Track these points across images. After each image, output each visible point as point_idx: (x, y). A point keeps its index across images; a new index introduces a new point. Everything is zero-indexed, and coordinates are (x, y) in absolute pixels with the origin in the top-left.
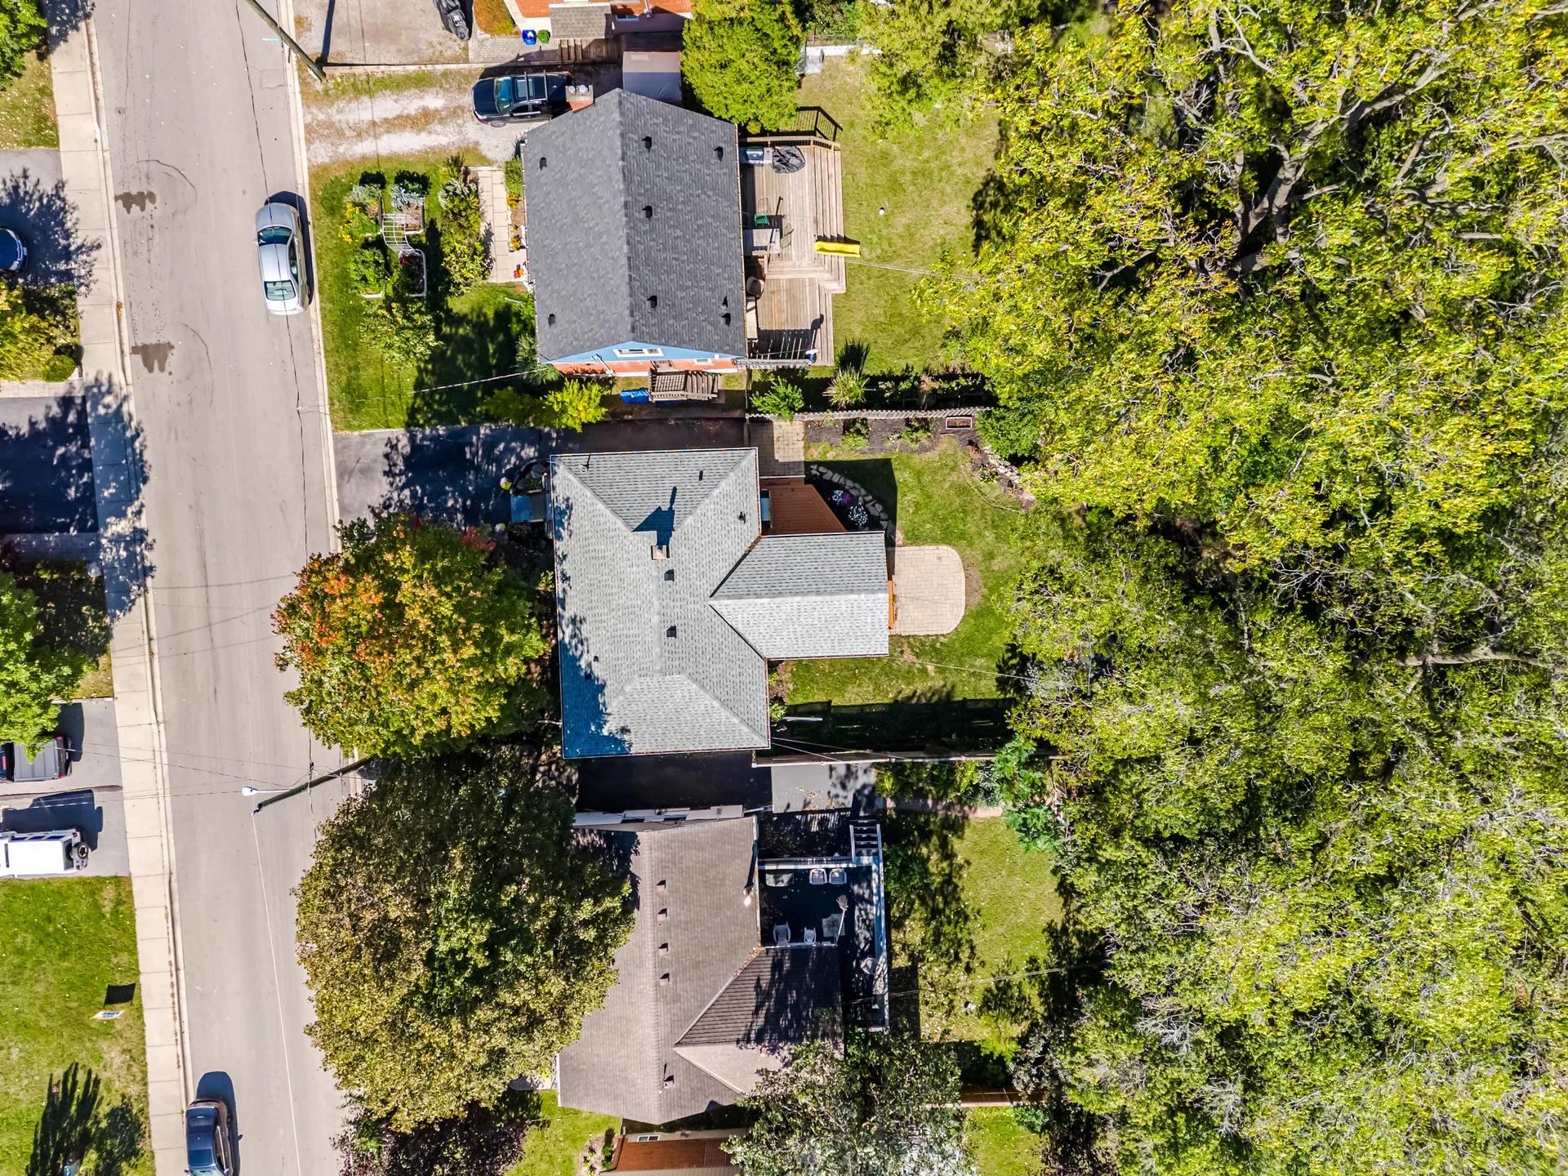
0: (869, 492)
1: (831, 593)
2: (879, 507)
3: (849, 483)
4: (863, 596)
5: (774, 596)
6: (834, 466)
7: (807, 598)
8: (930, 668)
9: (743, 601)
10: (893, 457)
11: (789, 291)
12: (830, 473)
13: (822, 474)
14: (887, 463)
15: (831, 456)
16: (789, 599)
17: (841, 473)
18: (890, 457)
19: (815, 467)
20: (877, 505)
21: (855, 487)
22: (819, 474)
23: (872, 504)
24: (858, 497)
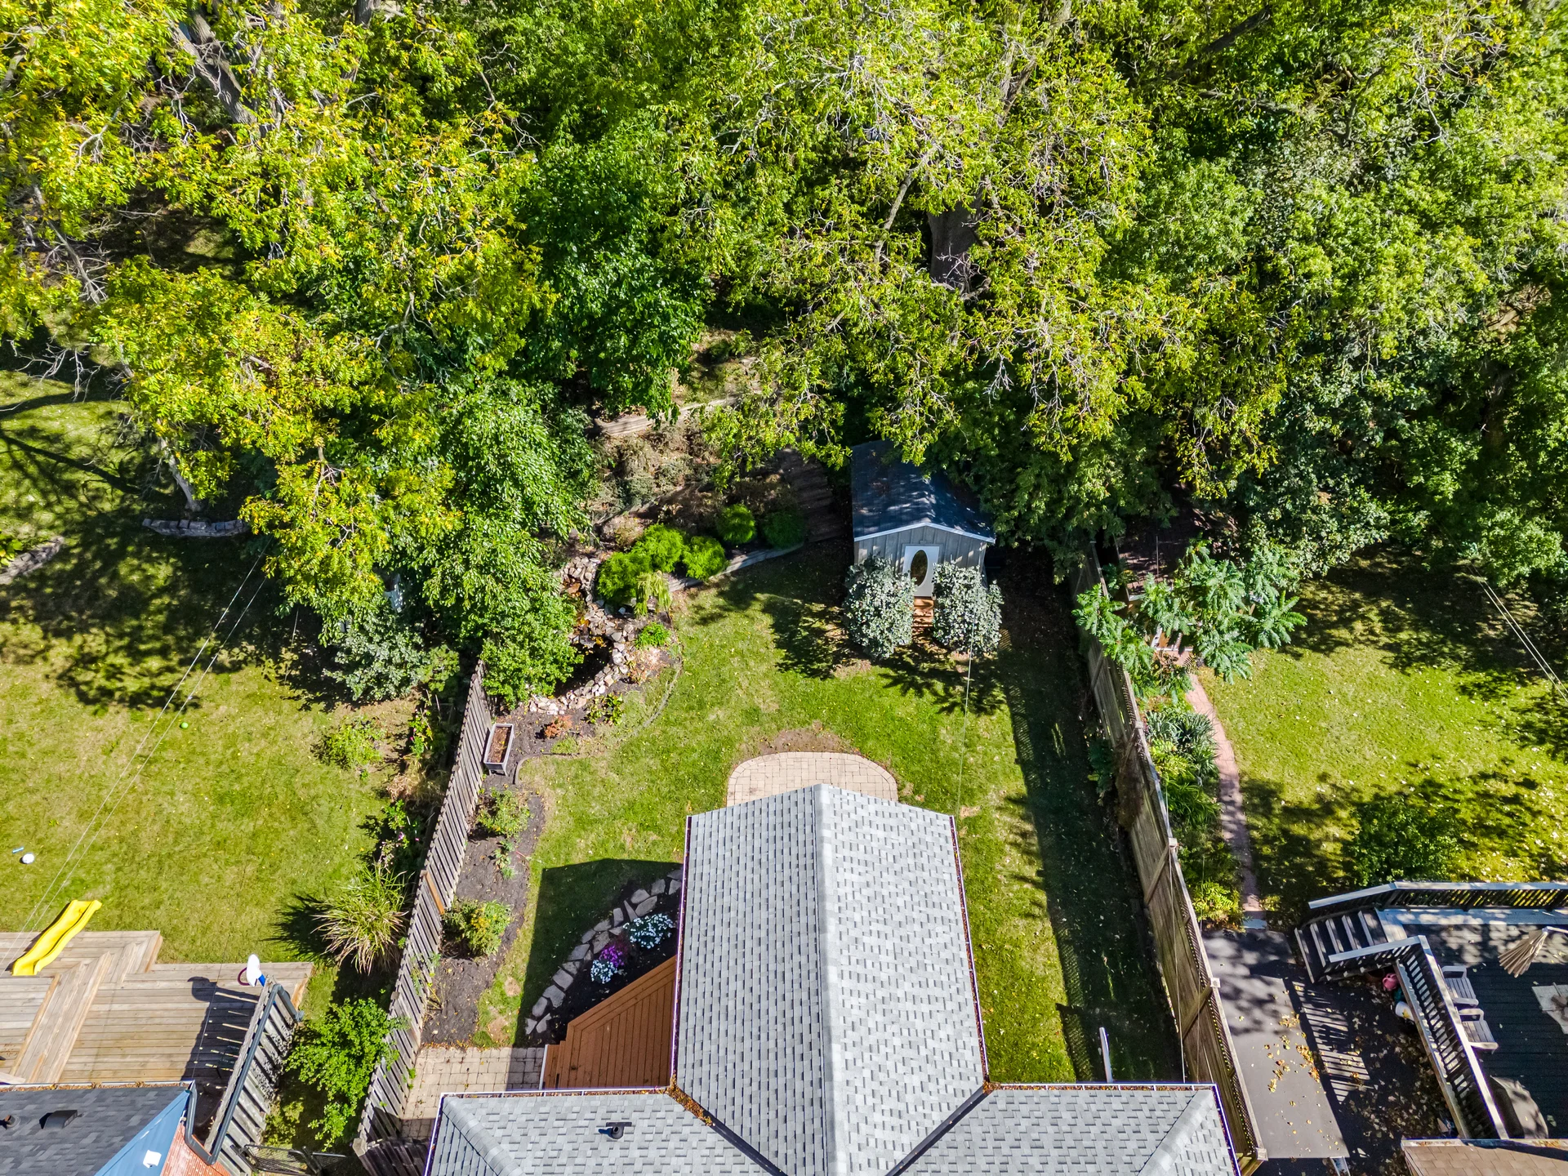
0: (605, 914)
1: (820, 898)
2: (640, 895)
3: (580, 952)
4: (827, 833)
5: (825, 1034)
6: (536, 982)
7: (832, 953)
10: (541, 864)
11: (101, 1051)
12: (551, 992)
13: (549, 1009)
14: (550, 877)
15: (513, 989)
16: (834, 996)
17: (555, 967)
18: (540, 871)
19: (531, 1023)
20: (634, 900)
21: (590, 942)
22: (548, 1017)
23: (630, 910)
24: (611, 935)
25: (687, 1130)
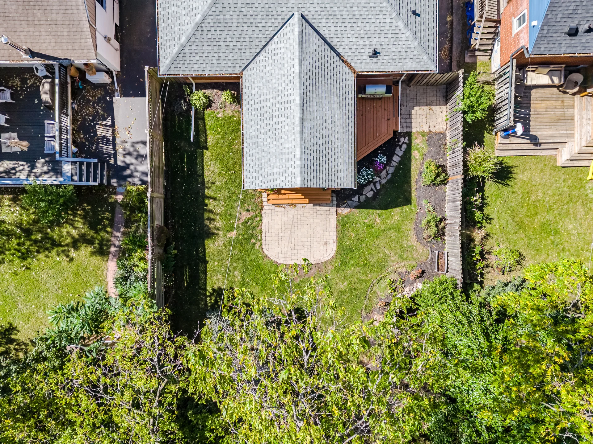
0: (383, 186)
1: (302, 133)
2: (370, 194)
3: (391, 170)
4: (298, 163)
5: (301, 77)
6: (407, 157)
7: (298, 109)
8: (234, 234)
9: (297, 47)
10: (412, 207)
11: (563, 115)
12: (401, 153)
13: (400, 147)
14: (408, 201)
15: (415, 154)
16: (297, 91)
17: (400, 163)
18: (413, 204)
19: (406, 141)
20: (372, 193)
21: (388, 174)
22: (400, 144)
23: (373, 188)
24: (380, 177)
25: (350, 54)
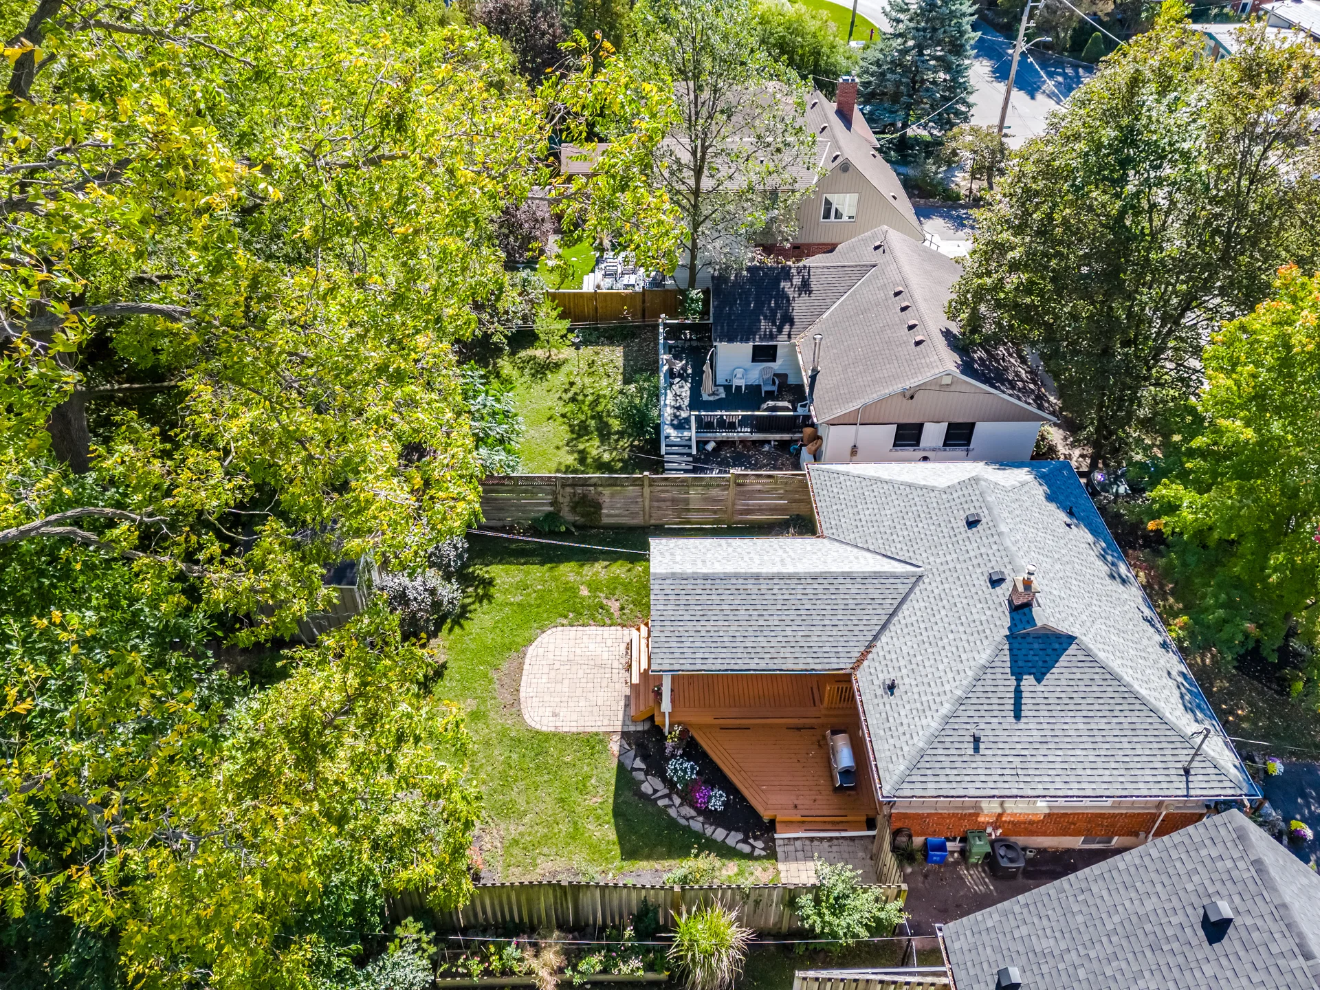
0: (663, 811)
1: (736, 576)
2: (646, 788)
3: (696, 825)
4: (689, 571)
5: (824, 575)
6: (725, 852)
7: (774, 570)
8: (584, 592)
10: (617, 863)
12: (731, 841)
13: (745, 841)
14: (630, 854)
15: (730, 868)
16: (800, 571)
18: (624, 863)
19: (757, 852)
20: (650, 791)
21: (688, 819)
22: (751, 841)
23: (659, 794)
24: (681, 805)
25: (881, 654)
